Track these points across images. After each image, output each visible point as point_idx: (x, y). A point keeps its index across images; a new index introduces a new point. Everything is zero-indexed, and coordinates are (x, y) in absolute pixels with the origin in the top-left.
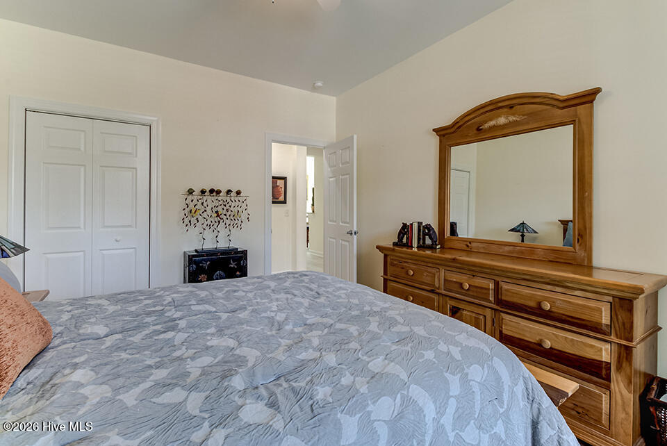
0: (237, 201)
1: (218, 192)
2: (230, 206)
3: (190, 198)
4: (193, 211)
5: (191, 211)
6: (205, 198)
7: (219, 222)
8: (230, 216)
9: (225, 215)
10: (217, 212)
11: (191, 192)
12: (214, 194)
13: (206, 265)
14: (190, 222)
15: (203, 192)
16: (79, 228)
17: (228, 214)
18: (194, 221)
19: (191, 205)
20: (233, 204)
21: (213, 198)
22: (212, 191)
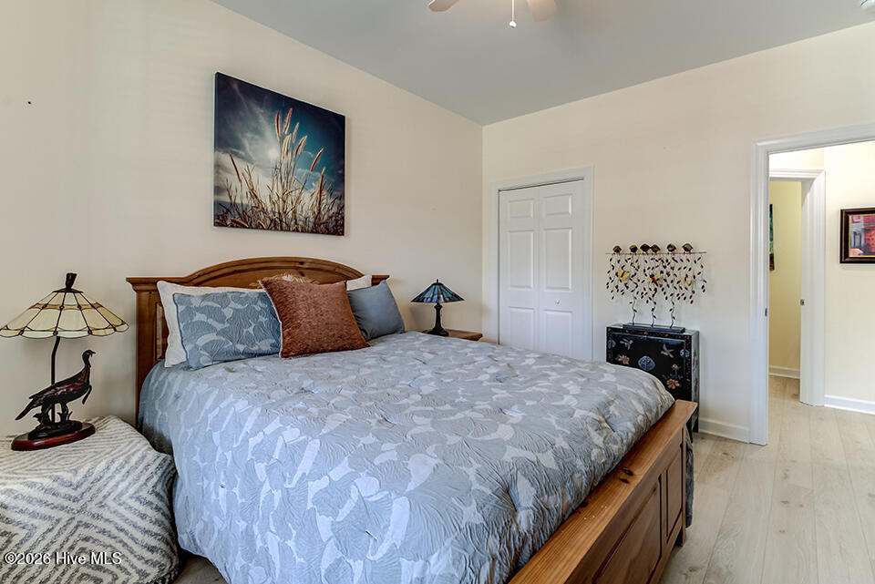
0: (684, 260)
1: (655, 249)
2: (672, 268)
3: (616, 257)
4: (620, 274)
5: (617, 274)
6: (635, 258)
7: (656, 290)
8: (672, 282)
9: (665, 280)
10: (652, 276)
11: (617, 250)
12: (650, 251)
13: (628, 344)
14: (617, 287)
15: (634, 249)
16: (529, 287)
17: (669, 279)
18: (621, 286)
19: (618, 267)
20: (677, 266)
21: (647, 257)
22: (645, 248)
